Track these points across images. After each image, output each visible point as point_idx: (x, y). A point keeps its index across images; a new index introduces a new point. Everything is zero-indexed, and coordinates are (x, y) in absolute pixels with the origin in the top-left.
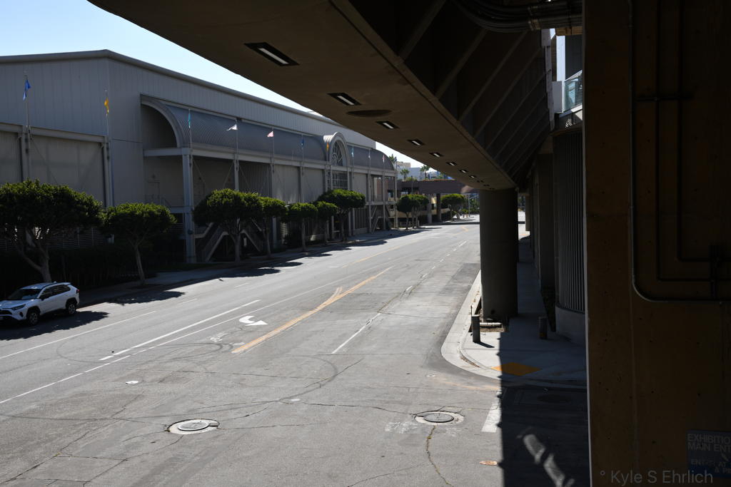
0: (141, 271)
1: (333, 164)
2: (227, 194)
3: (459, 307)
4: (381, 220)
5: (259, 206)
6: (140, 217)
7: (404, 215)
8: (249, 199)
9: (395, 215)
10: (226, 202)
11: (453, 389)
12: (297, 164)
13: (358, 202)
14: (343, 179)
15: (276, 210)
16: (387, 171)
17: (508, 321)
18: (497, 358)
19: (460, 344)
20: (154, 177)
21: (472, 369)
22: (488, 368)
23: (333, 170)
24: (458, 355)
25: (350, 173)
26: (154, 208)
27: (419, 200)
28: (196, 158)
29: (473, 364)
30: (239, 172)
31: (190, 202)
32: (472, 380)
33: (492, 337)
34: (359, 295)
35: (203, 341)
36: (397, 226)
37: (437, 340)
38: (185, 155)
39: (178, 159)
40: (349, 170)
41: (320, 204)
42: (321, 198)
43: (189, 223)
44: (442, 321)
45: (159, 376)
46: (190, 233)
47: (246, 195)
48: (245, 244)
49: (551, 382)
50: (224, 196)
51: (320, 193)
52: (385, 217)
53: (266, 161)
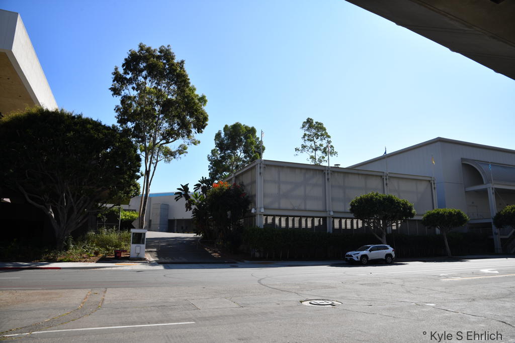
10: (514, 211)
26: (452, 210)
28: (497, 189)
38: (489, 188)
39: (485, 191)
43: (494, 228)
46: (496, 234)
50: (513, 208)
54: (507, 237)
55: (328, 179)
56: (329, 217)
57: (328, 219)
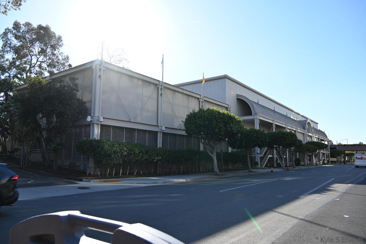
1: (307, 132)
12: (295, 129)
14: (310, 139)
23: (307, 135)
25: (313, 137)
28: (261, 121)
38: (256, 119)
39: (253, 120)
43: (257, 149)
46: (258, 153)
53: (284, 126)
54: (262, 156)
55: (161, 95)
56: (160, 132)
57: (159, 133)
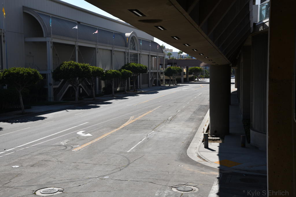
0: (22, 105)
1: (130, 49)
2: (72, 64)
3: (197, 129)
4: (156, 80)
5: (89, 71)
6: (22, 75)
7: (168, 78)
8: (83, 67)
9: (163, 78)
10: (70, 68)
11: (193, 173)
12: (111, 49)
13: (143, 70)
14: (136, 57)
15: (98, 73)
16: (159, 53)
17: (224, 137)
18: (217, 157)
19: (197, 149)
20: (30, 53)
21: (203, 163)
22: (212, 162)
23: (130, 52)
24: (196, 155)
25: (140, 54)
26: (31, 70)
27: (177, 70)
28: (55, 43)
29: (204, 160)
30: (79, 52)
31: (51, 68)
32: (203, 169)
33: (215, 146)
34: (143, 120)
35: (56, 144)
36: (164, 84)
37: (184, 146)
38: (48, 42)
39: (45, 43)
40: (139, 52)
41: (123, 70)
42: (123, 68)
43: (50, 79)
44: (188, 136)
45: (31, 163)
46: (51, 85)
47: (82, 64)
48: (81, 92)
49: (247, 171)
50: (70, 65)
51: (123, 65)
52: (158, 78)
53: (94, 46)
54: (57, 86)
